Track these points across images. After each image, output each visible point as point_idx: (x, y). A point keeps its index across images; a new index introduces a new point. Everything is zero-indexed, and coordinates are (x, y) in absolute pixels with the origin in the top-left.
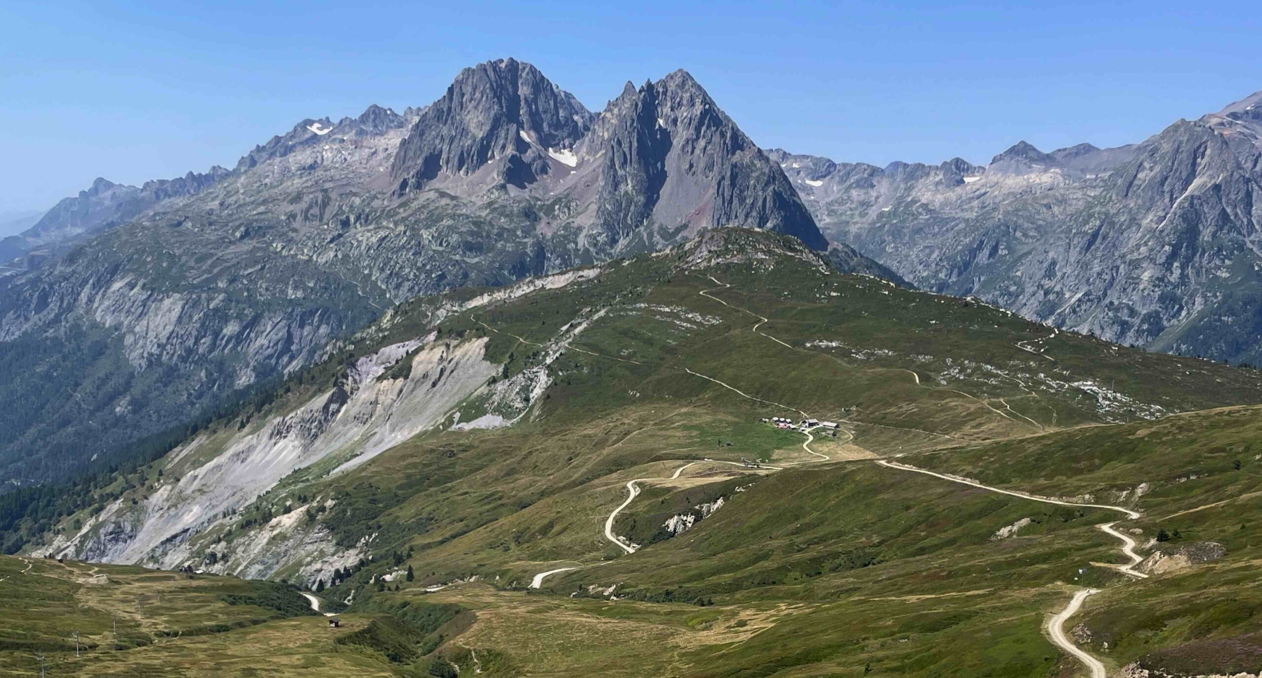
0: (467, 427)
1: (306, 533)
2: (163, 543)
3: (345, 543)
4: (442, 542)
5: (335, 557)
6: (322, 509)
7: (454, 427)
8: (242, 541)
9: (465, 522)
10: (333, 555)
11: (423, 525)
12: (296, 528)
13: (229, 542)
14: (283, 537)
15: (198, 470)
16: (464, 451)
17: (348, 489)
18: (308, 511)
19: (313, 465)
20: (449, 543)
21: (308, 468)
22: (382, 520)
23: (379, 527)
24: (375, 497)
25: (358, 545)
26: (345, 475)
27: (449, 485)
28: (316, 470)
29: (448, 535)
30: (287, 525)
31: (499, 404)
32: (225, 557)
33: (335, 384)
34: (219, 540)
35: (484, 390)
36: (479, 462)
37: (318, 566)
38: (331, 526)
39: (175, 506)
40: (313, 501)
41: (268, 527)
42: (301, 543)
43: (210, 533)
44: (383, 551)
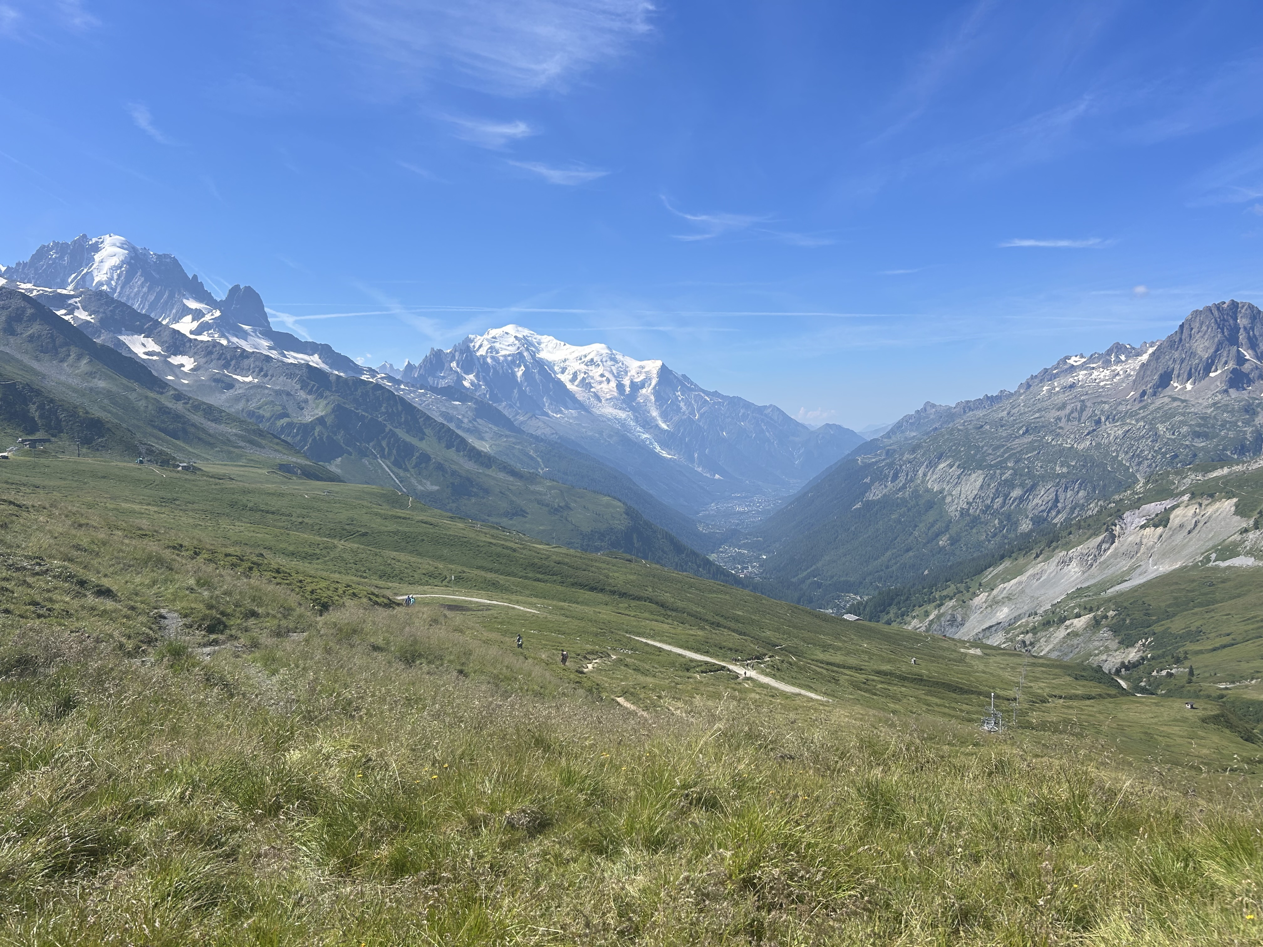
0: (1223, 564)
1: (1094, 633)
2: (984, 630)
3: (1127, 642)
4: (1214, 650)
5: (1118, 653)
6: (1106, 617)
7: (1210, 564)
8: (1044, 634)
9: (1231, 637)
10: (1116, 651)
11: (1195, 635)
12: (1085, 629)
13: (1035, 634)
14: (1075, 634)
15: (1006, 584)
16: (1223, 582)
17: (1125, 604)
18: (1095, 617)
19: (1092, 585)
20: (1219, 651)
21: (1088, 587)
22: (1157, 628)
23: (1155, 634)
24: (1149, 612)
25: (1137, 645)
26: (1121, 594)
27: (1212, 607)
28: (1094, 589)
29: (1217, 645)
30: (1078, 626)
31: (1251, 548)
32: (1032, 644)
33: (1107, 530)
34: (1027, 632)
35: (1237, 537)
36: (1238, 591)
37: (1104, 657)
38: (1115, 630)
39: (991, 606)
40: (1097, 610)
41: (1063, 627)
42: (1090, 640)
43: (1019, 626)
44: (1161, 652)
